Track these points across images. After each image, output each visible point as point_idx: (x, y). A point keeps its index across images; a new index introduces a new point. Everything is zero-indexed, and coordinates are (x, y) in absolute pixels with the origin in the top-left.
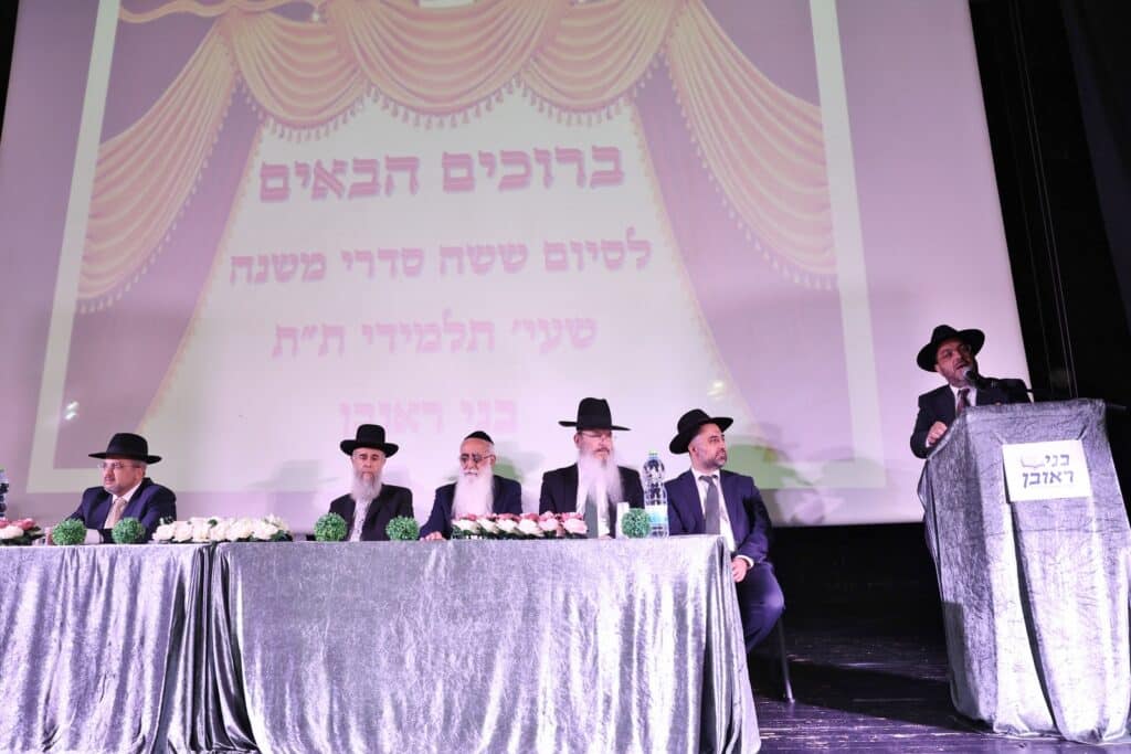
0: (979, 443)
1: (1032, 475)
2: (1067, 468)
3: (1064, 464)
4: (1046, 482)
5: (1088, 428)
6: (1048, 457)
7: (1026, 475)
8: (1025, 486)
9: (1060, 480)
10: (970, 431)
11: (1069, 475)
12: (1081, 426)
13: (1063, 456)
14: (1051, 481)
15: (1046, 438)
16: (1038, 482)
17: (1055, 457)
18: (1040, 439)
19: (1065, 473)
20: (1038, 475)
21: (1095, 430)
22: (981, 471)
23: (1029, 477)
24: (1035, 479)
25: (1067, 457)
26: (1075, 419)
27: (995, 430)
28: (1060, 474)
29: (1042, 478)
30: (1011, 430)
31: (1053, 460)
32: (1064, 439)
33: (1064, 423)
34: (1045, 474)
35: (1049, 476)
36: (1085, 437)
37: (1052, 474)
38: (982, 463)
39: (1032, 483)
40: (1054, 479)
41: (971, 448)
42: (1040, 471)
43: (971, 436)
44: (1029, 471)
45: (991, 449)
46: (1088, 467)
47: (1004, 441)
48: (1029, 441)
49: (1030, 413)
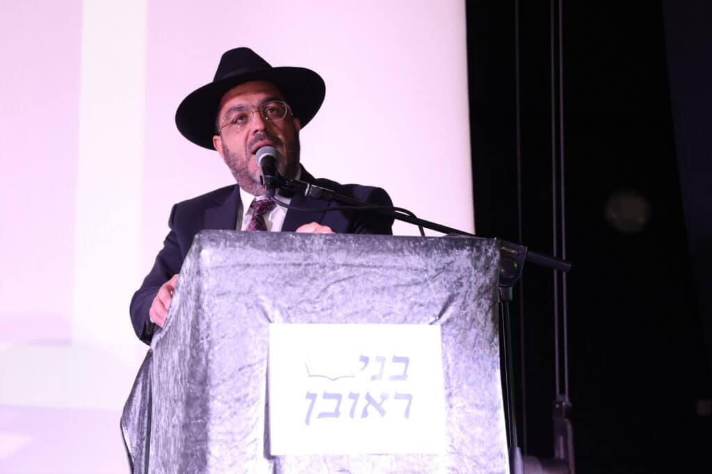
0: (218, 312)
1: (326, 396)
2: (402, 387)
3: (397, 378)
4: (352, 414)
5: (459, 301)
6: (365, 360)
7: (312, 396)
8: (307, 422)
9: (382, 412)
10: (205, 287)
11: (405, 402)
12: (445, 295)
13: (397, 359)
14: (365, 414)
15: (367, 315)
16: (336, 414)
17: (381, 359)
18: (354, 316)
19: (397, 396)
20: (338, 397)
21: (472, 306)
22: (214, 382)
23: (319, 399)
24: (330, 405)
25: (405, 360)
26: (433, 278)
27: (259, 290)
28: (384, 397)
29: (347, 404)
30: (294, 292)
31: (373, 367)
32: (405, 321)
33: (408, 285)
34: (354, 397)
35: (362, 402)
36: (448, 321)
37: (368, 397)
38: (221, 361)
39: (322, 415)
40: (371, 409)
41: (203, 326)
42: (343, 388)
43: (205, 299)
44: (319, 387)
45: (244, 333)
46: (448, 386)
47: (276, 315)
48: (331, 319)
49: (340, 257)
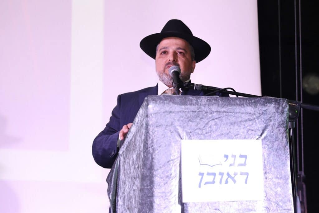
0: (156, 134)
1: (209, 174)
2: (243, 169)
3: (241, 165)
4: (221, 183)
5: (269, 128)
6: (226, 156)
7: (202, 174)
8: (200, 187)
9: (235, 181)
10: (150, 123)
11: (245, 176)
12: (263, 125)
13: (241, 156)
14: (227, 182)
15: (228, 135)
16: (213, 182)
17: (234, 156)
18: (221, 136)
19: (242, 174)
20: (214, 174)
21: (276, 131)
22: (156, 168)
23: (205, 175)
24: (210, 178)
25: (245, 157)
26: (258, 118)
27: (177, 123)
28: (235, 174)
29: (218, 178)
30: (193, 125)
31: (231, 160)
32: (245, 138)
33: (246, 121)
34: (221, 174)
35: (225, 177)
36: (265, 138)
37: (228, 174)
38: (159, 158)
39: (207, 183)
40: (229, 180)
41: (150, 142)
42: (216, 170)
43: (151, 128)
44: (205, 170)
45: (170, 145)
46: (265, 168)
47: (184, 135)
48: (210, 137)
49: (214, 108)
